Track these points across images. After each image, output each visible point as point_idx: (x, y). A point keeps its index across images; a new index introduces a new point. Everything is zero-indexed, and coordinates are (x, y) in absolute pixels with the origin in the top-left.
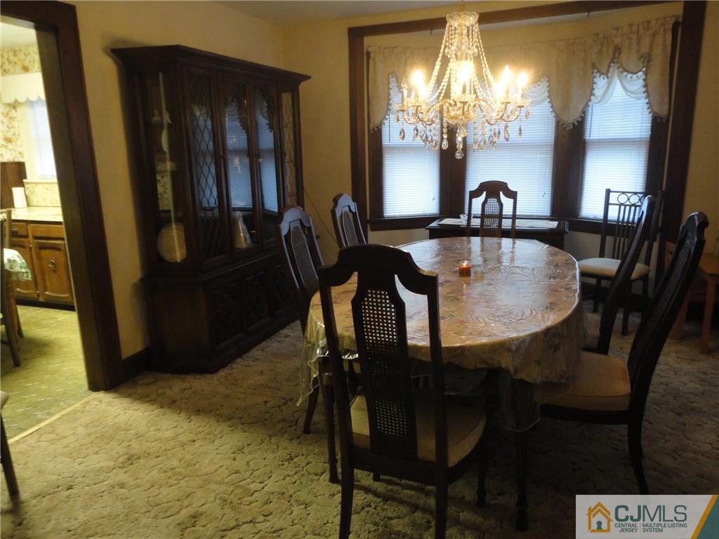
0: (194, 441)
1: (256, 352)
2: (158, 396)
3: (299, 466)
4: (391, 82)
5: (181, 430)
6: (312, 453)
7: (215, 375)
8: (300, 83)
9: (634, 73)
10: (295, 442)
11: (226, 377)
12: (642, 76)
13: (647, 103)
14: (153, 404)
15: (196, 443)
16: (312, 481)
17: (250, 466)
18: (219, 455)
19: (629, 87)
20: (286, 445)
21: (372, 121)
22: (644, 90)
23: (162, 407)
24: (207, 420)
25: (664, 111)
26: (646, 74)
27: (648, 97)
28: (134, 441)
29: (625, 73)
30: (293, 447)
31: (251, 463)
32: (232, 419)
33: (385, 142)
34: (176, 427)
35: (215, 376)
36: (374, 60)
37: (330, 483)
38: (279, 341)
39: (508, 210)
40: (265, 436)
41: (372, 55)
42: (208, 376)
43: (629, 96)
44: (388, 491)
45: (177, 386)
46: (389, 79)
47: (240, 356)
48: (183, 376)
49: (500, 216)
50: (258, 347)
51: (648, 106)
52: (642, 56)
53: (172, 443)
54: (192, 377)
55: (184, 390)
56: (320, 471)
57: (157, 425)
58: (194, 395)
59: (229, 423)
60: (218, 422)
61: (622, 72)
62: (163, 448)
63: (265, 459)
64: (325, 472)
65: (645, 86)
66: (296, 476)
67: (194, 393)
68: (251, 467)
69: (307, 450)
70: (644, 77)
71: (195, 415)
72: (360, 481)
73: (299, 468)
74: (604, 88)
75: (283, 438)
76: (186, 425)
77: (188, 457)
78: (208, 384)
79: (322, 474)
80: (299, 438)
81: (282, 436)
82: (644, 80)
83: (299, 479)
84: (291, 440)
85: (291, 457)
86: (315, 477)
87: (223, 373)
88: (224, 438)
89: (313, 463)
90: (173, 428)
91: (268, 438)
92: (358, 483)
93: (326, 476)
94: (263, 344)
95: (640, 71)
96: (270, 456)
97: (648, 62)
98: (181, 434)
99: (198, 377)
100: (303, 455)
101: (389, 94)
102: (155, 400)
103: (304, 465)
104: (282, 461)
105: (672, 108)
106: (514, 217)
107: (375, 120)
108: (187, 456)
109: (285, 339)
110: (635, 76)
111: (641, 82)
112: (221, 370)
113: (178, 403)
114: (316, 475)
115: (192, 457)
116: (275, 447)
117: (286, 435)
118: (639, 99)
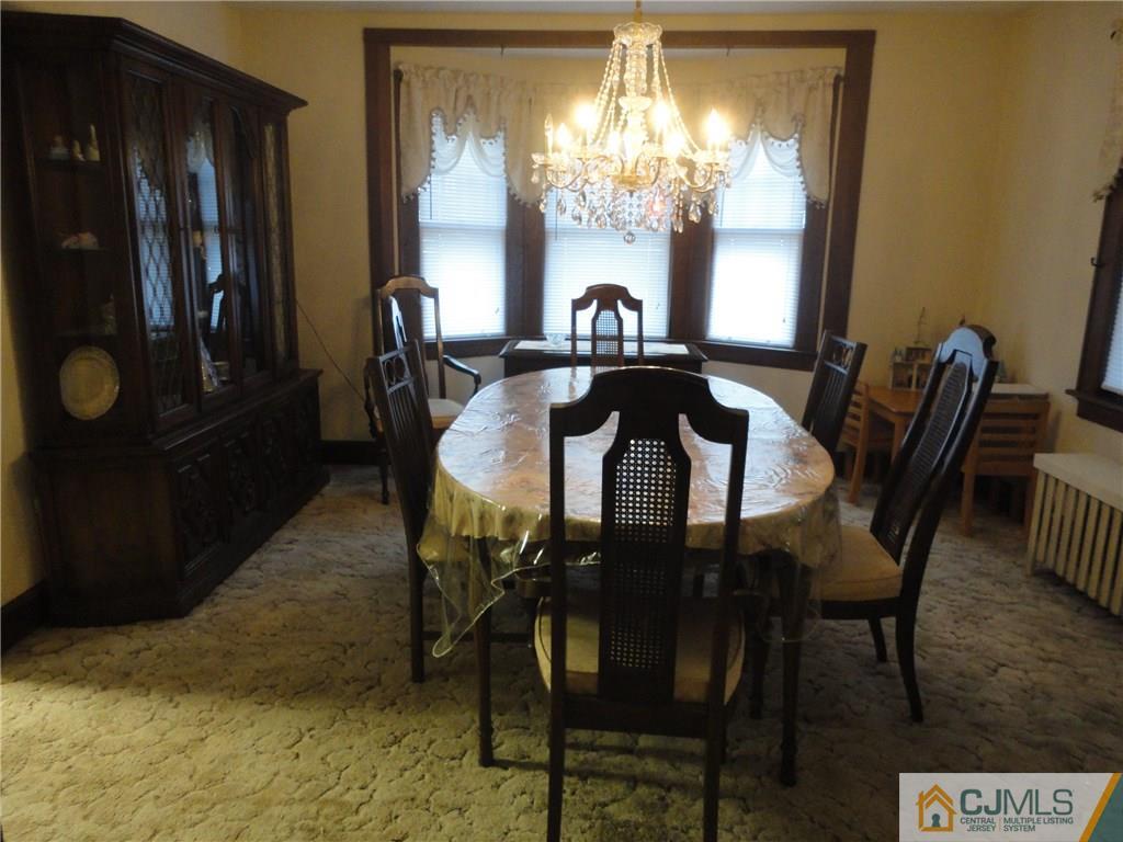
0: (202, 740)
1: (246, 572)
2: (88, 669)
3: (416, 749)
4: (434, 122)
5: (167, 724)
6: (430, 725)
7: (186, 618)
8: (289, 110)
9: (785, 140)
10: (391, 713)
11: (210, 620)
12: (793, 145)
13: (802, 183)
14: (83, 686)
15: (207, 741)
16: (451, 769)
17: (329, 764)
18: (261, 756)
19: (776, 158)
20: (378, 719)
21: (404, 182)
22: (798, 164)
23: (104, 689)
24: (210, 699)
25: (823, 194)
26: (800, 141)
27: (803, 173)
28: (74, 758)
29: (771, 140)
30: (391, 722)
31: (329, 759)
32: (256, 689)
33: (424, 217)
34: (152, 719)
35: (190, 622)
36: (408, 84)
37: (483, 769)
38: (281, 551)
39: (630, 329)
40: (334, 710)
41: (405, 78)
42: (175, 623)
43: (776, 170)
44: (582, 763)
45: (119, 645)
46: (431, 117)
47: (221, 582)
48: (126, 628)
49: (620, 338)
50: (247, 564)
51: (804, 186)
52: (794, 118)
53: (158, 749)
54: (145, 629)
55: (138, 652)
56: (458, 751)
57: (111, 722)
58: (160, 660)
59: (254, 698)
60: (232, 699)
61: (767, 138)
62: (145, 760)
63: (351, 748)
64: (465, 752)
65: (799, 159)
66: (419, 766)
67: (159, 656)
68: (332, 766)
69: (419, 723)
70: (797, 146)
71: (181, 694)
72: (529, 757)
73: (417, 754)
74: (742, 158)
75: (367, 709)
76: (171, 713)
77: (202, 769)
78: (181, 636)
79: (463, 755)
80: (393, 704)
81: (364, 707)
82: (798, 150)
83: (429, 771)
84: (382, 710)
85: (396, 737)
86: (453, 763)
87: (202, 613)
88: (256, 726)
89: (438, 742)
90: (147, 722)
91: (341, 712)
92: (527, 760)
93: (472, 758)
94: (254, 558)
95: (791, 137)
96: (359, 742)
97: (804, 126)
98: (170, 730)
99: (154, 627)
100: (416, 731)
101: (432, 142)
102: (85, 679)
103: (425, 747)
104: (384, 747)
105: (833, 192)
106: (640, 339)
107: (409, 182)
108: (199, 767)
109: (290, 546)
110: (784, 144)
111: (793, 154)
112: (197, 609)
113: (136, 677)
114: (453, 759)
115: (211, 767)
116: (359, 725)
117: (368, 704)
118: (789, 176)
